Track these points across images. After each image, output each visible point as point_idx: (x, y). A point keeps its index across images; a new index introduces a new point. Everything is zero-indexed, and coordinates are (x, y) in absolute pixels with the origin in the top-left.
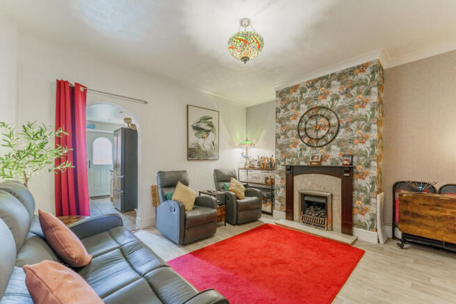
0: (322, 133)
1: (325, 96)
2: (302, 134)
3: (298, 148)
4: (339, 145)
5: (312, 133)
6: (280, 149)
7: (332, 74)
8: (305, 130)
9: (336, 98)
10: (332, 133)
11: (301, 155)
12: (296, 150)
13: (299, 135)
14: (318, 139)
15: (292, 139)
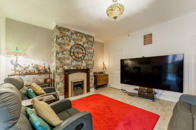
0: (80, 55)
1: (81, 41)
2: (72, 54)
3: (70, 61)
4: (85, 61)
5: (77, 55)
6: (59, 60)
7: (83, 34)
8: (74, 53)
9: (84, 43)
10: (83, 56)
11: (71, 64)
12: (69, 62)
13: (70, 54)
14: (78, 58)
15: (67, 56)
